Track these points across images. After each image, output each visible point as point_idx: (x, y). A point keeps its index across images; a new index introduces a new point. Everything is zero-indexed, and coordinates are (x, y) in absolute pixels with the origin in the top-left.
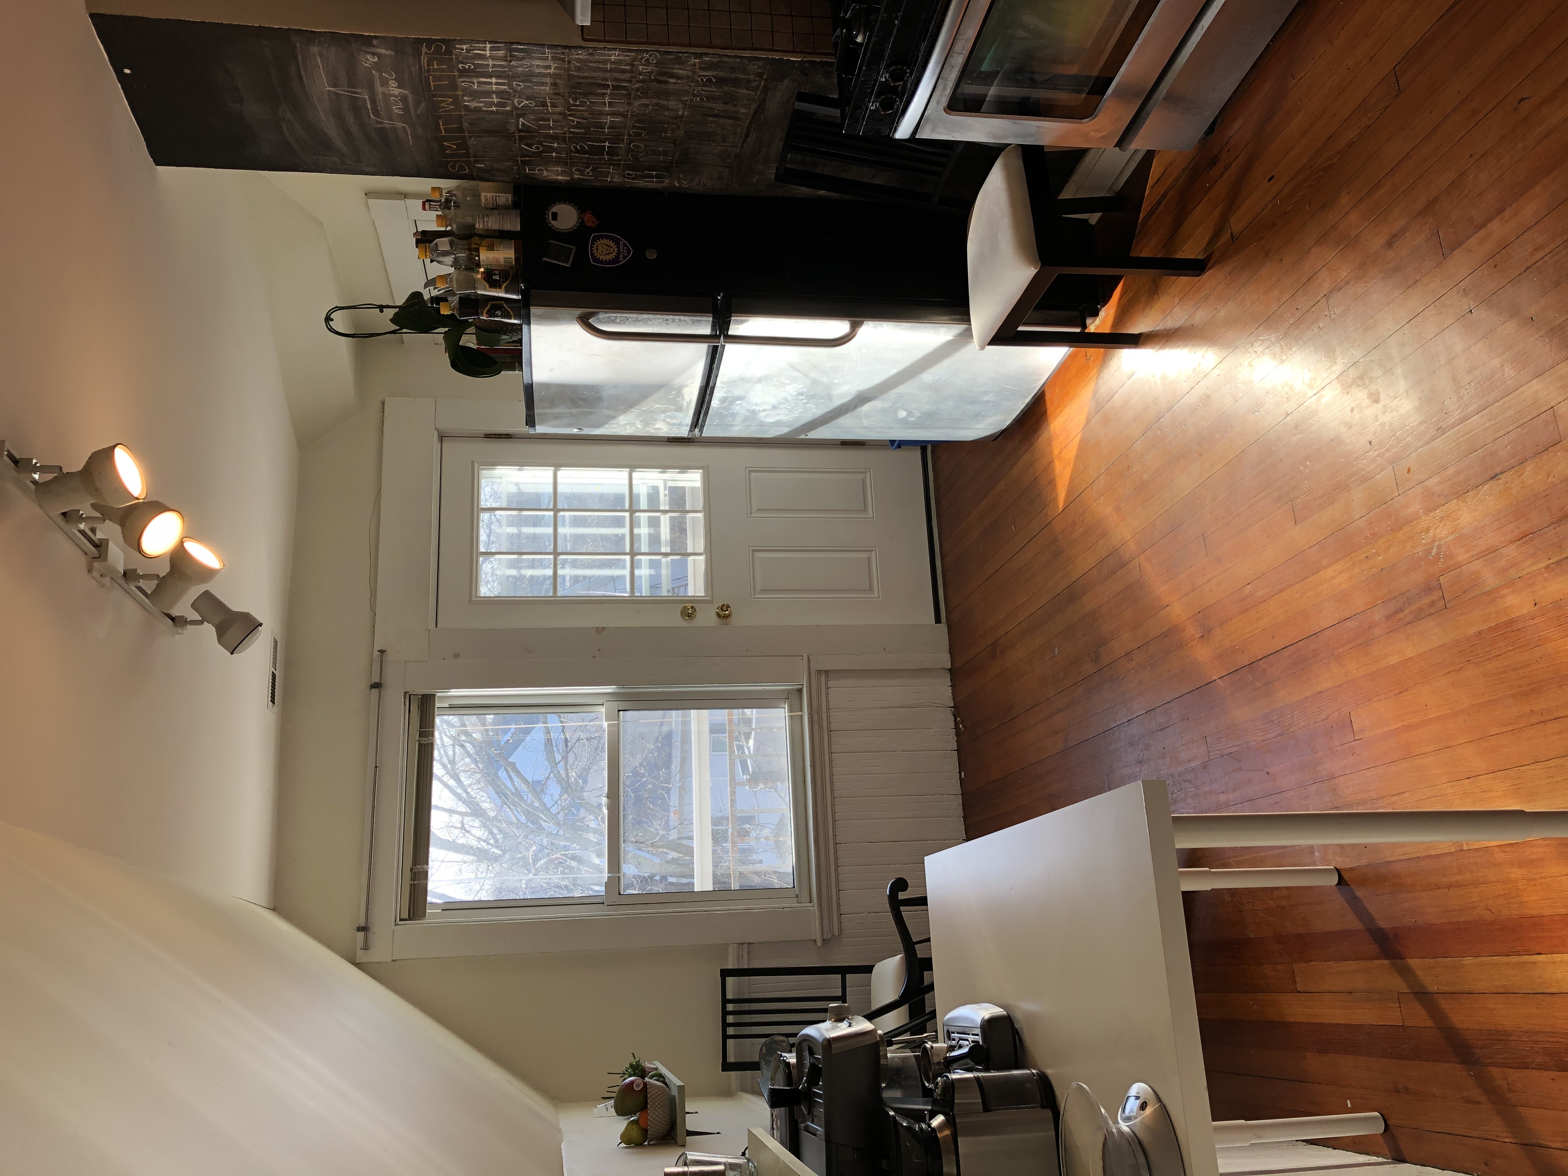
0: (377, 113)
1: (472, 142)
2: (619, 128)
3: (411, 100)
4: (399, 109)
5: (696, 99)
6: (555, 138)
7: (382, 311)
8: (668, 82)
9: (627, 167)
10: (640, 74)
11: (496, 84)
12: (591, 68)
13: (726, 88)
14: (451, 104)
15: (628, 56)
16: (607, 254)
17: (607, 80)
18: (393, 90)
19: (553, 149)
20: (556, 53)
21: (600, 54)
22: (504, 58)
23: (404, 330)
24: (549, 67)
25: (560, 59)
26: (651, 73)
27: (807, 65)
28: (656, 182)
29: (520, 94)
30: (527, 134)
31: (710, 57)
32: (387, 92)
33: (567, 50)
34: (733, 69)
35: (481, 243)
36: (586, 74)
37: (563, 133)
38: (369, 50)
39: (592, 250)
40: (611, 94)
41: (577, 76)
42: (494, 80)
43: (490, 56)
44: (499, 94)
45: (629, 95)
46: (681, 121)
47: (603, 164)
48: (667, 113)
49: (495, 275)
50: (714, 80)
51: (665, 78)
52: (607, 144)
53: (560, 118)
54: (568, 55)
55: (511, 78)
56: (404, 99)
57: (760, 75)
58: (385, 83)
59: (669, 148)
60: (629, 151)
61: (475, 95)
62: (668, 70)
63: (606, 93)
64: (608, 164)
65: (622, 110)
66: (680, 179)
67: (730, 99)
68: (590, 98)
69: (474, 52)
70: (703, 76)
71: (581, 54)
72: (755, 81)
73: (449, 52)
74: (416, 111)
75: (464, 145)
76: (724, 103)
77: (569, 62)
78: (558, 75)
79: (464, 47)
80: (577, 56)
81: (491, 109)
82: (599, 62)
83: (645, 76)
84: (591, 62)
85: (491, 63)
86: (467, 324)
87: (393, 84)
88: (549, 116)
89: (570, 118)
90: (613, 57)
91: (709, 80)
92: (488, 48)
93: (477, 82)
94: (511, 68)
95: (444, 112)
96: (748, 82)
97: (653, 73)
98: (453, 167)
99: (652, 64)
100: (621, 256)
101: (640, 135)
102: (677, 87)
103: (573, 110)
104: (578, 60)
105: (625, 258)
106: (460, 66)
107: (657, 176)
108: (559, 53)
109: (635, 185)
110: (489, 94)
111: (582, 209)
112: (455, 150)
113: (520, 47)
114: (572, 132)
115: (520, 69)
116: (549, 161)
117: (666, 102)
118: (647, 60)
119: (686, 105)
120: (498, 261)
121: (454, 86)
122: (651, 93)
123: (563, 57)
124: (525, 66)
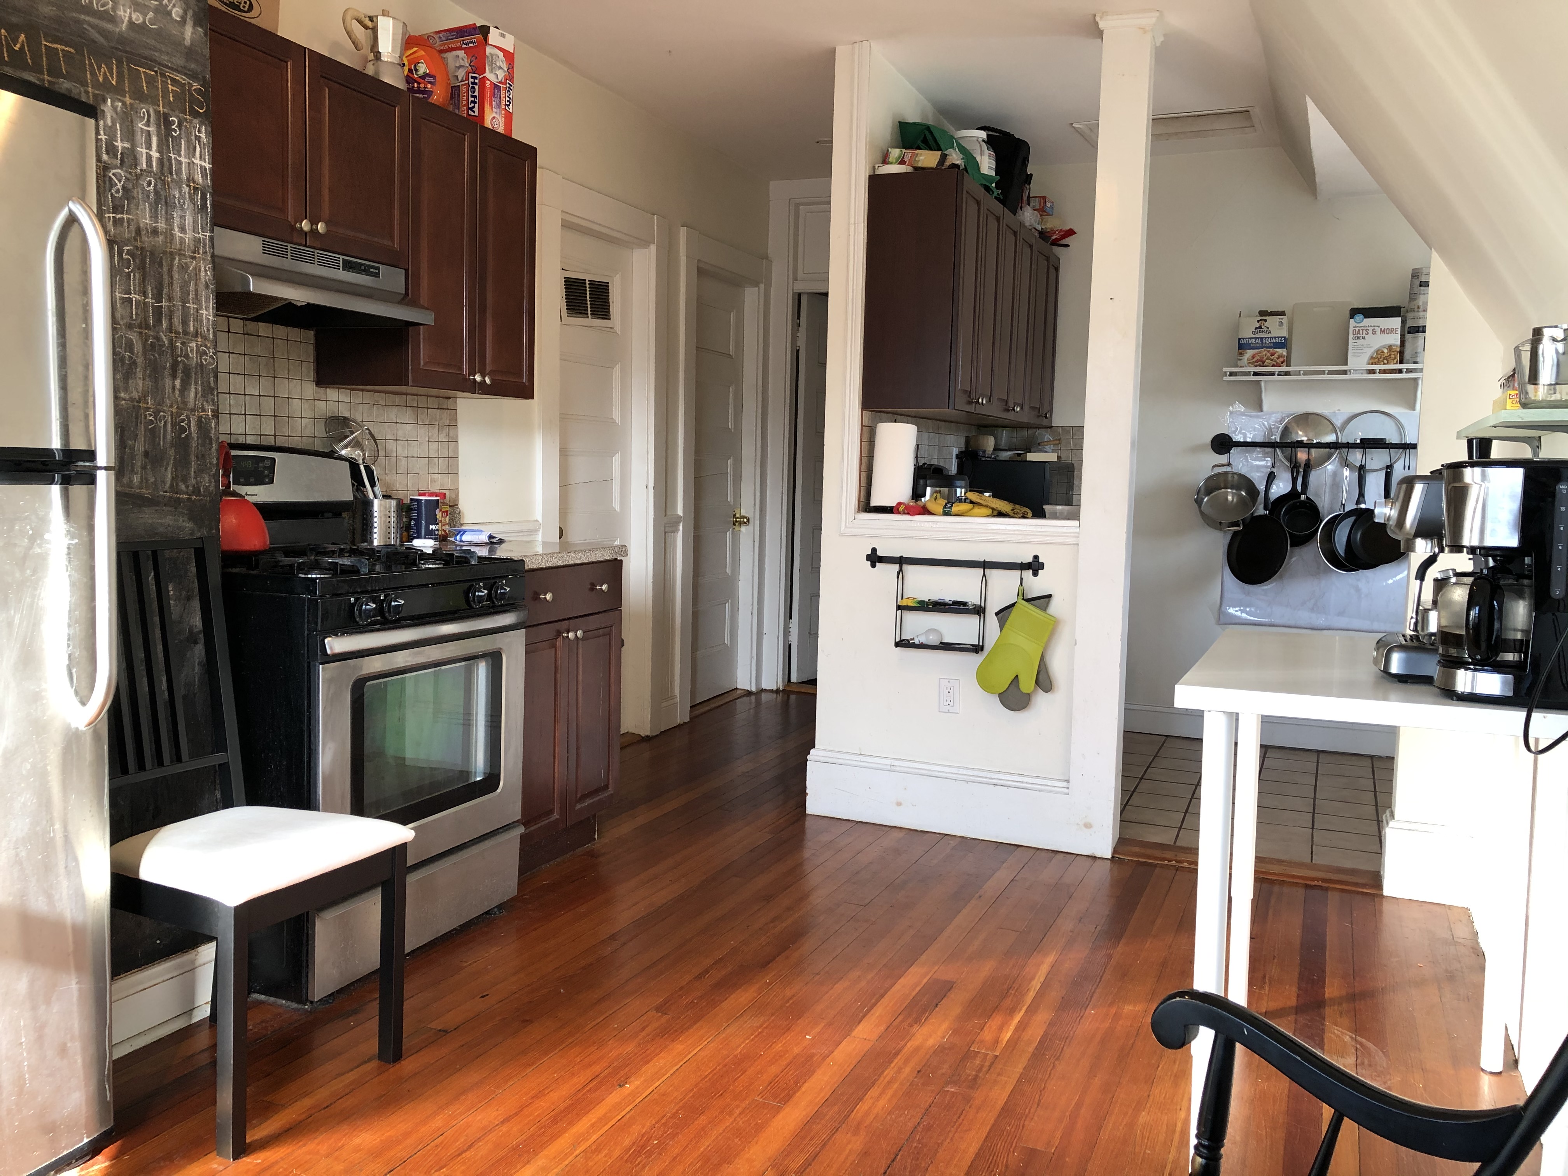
3: (110, 29)
5: (150, 415)
8: (174, 377)
10: (183, 343)
11: (149, 155)
12: (185, 283)
13: (172, 452)
14: (106, 79)
15: (208, 330)
17: (169, 301)
20: (205, 244)
22: (191, 178)
24: (182, 230)
25: (196, 247)
26: (186, 357)
29: (135, 182)
33: (209, 258)
34: (202, 460)
36: (176, 276)
40: (145, 304)
41: (171, 264)
42: (155, 154)
43: (192, 162)
44: (130, 154)
45: (147, 327)
50: (183, 436)
51: (180, 374)
54: (203, 259)
55: (161, 177)
56: (112, 21)
57: (196, 491)
61: (126, 120)
62: (194, 381)
63: (146, 296)
65: (120, 312)
67: (154, 458)
68: (137, 275)
69: (198, 144)
70: (189, 421)
71: (207, 275)
72: (187, 487)
73: (195, 113)
74: (89, 26)
76: (147, 451)
77: (194, 258)
78: (171, 239)
79: (205, 135)
80: (203, 269)
81: (102, 137)
82: (196, 295)
83: (181, 350)
84: (196, 285)
85: (182, 160)
87: (136, 17)
90: (205, 312)
91: (184, 431)
92: (205, 163)
93: (149, 131)
94: (177, 183)
95: (90, 63)
96: (185, 480)
97: (187, 360)
99: (200, 361)
102: (168, 389)
104: (197, 270)
106: (175, 119)
108: (204, 247)
110: (130, 140)
113: (210, 202)
115: (175, 193)
121: (138, 97)
122: (154, 356)
123: (201, 251)
124: (182, 201)
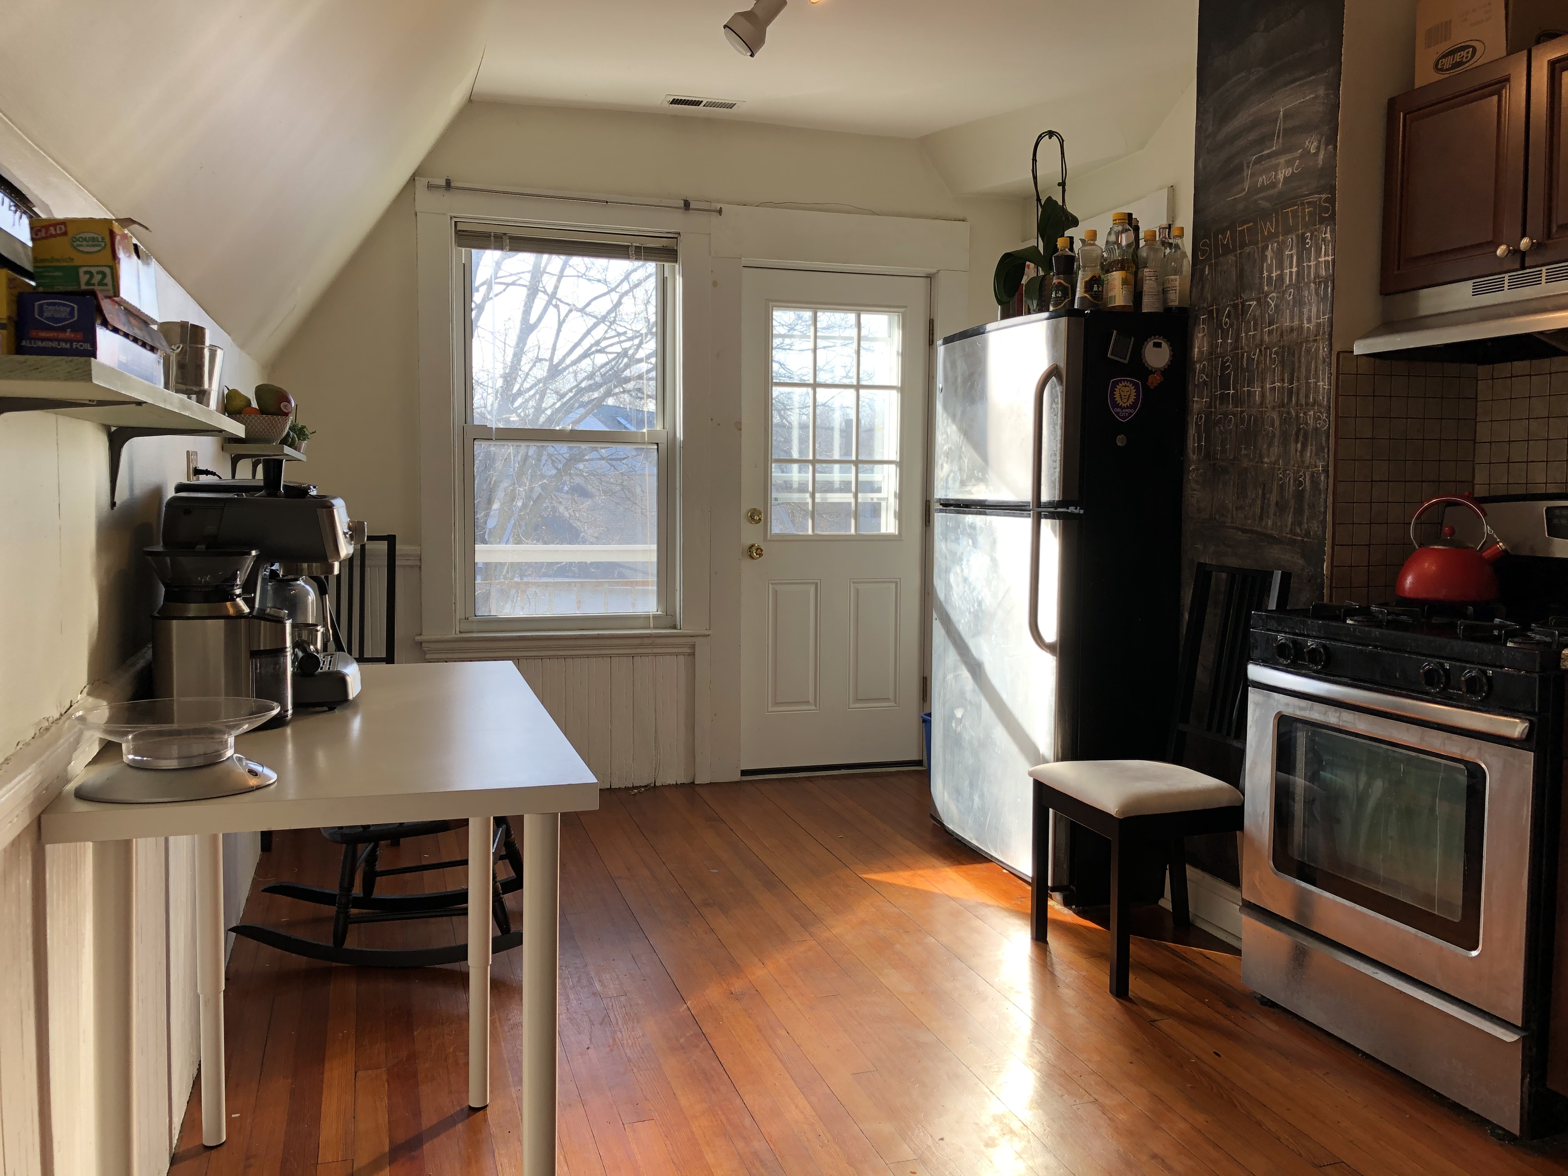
0: (1259, 161)
1: (1231, 258)
2: (1249, 401)
3: (1271, 192)
4: (1263, 182)
5: (1281, 473)
6: (1237, 339)
7: (1059, 184)
8: (1297, 442)
9: (1208, 415)
10: (1305, 413)
11: (1291, 273)
12: (1309, 364)
13: (1292, 503)
14: (1269, 231)
15: (1323, 398)
16: (1121, 395)
17: (1298, 381)
18: (1282, 173)
19: (1225, 338)
20: (1324, 326)
21: (1324, 370)
22: (1317, 276)
23: (1040, 210)
24: (1309, 320)
25: (1318, 331)
26: (1307, 424)
27: (1319, 580)
28: (1194, 447)
29: (1282, 298)
30: (1239, 311)
31: (1324, 481)
32: (1280, 168)
33: (1327, 337)
34: (1312, 506)
35: (1130, 273)
36: (1303, 360)
37: (1242, 346)
38: (1322, 143)
39: (1124, 381)
40: (1283, 388)
41: (1301, 351)
42: (1294, 269)
43: (1319, 262)
44: (1281, 277)
45: (1283, 406)
46: (1257, 462)
47: (1211, 391)
48: (1265, 446)
49: (1098, 287)
50: (1300, 488)
51: (1301, 438)
52: (1232, 392)
53: (1258, 342)
54: (1322, 339)
55: (1298, 288)
56: (1273, 185)
57: (1307, 534)
58: (1289, 163)
59: (1229, 454)
60: (1226, 415)
61: (1279, 254)
62: (1310, 440)
63: (1284, 383)
64: (1211, 396)
65: (1267, 401)
66: (1198, 469)
67: (1281, 507)
68: (1279, 368)
69: (1323, 246)
70: (1305, 476)
71: (1324, 351)
72: (1301, 530)
73: (1322, 221)
74: (1261, 198)
75: (1227, 251)
76: (1277, 503)
77: (1315, 341)
78: (1302, 332)
79: (1328, 235)
80: (1321, 348)
81: (1265, 272)
82: (1316, 371)
83: (1303, 418)
84: (1316, 363)
85: (1312, 263)
86: (1048, 268)
87: (1288, 172)
88: (1259, 329)
89: (1258, 351)
90: (1321, 383)
91: (1300, 483)
92: (1327, 258)
93: (1292, 254)
94: (1308, 284)
95: (1261, 226)
96: (1300, 524)
97: (1307, 426)
98: (1205, 244)
99: (1316, 424)
100: (1118, 410)
101: (1242, 423)
102: (1293, 452)
103: (1266, 353)
104: (1318, 349)
105: (1117, 413)
106: (1308, 234)
107: (1200, 446)
108: (1324, 329)
109: (1190, 425)
110: (1281, 267)
111: (1165, 372)
112: (1222, 244)
113: (1330, 289)
114: (1243, 355)
115: (1306, 293)
116: (1213, 337)
117: (1276, 444)
118: (1320, 419)
119: (1274, 464)
120: (1111, 290)
121: (1287, 231)
122: (1285, 427)
123: (1321, 334)
124: (1310, 298)
